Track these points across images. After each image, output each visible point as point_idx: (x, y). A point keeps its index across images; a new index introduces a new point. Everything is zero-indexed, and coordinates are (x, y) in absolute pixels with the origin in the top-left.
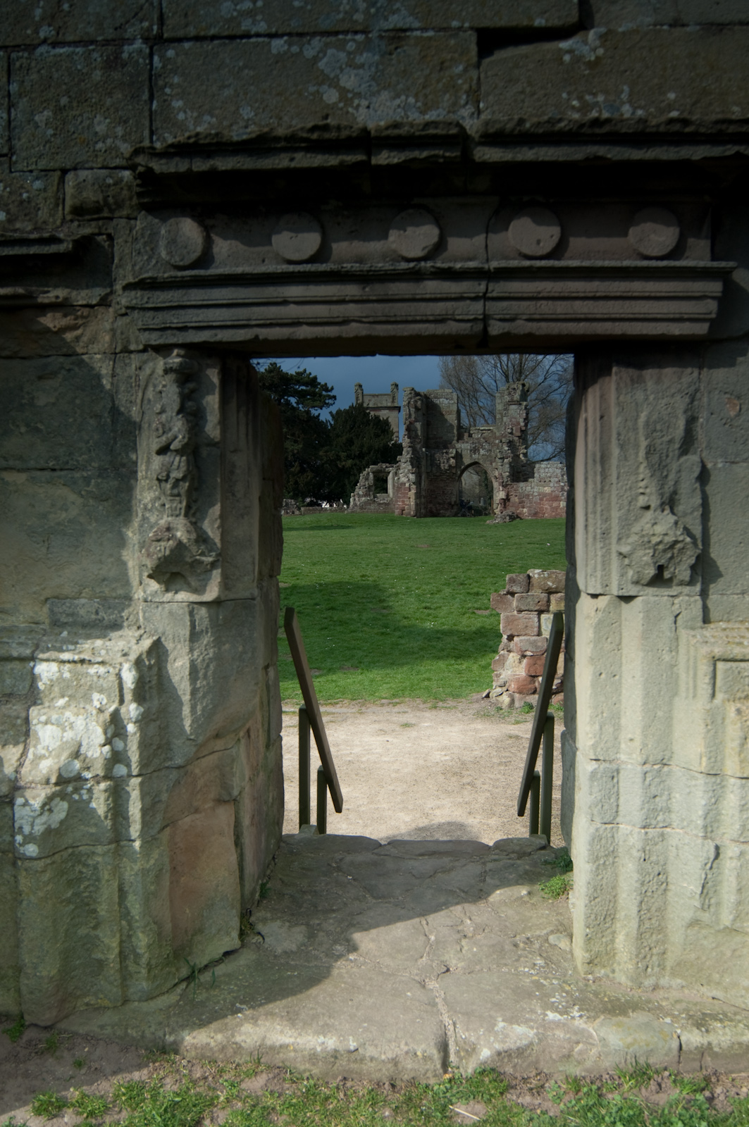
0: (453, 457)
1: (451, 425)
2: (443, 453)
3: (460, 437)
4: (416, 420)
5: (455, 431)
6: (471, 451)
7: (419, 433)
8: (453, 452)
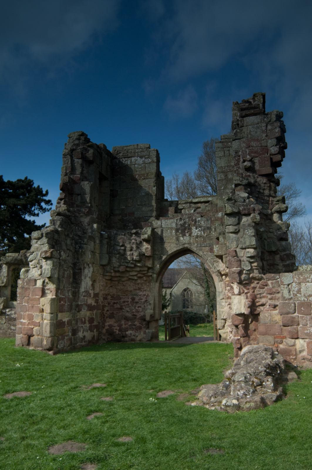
0: (147, 241)
1: (148, 195)
2: (131, 235)
3: (162, 213)
4: (84, 178)
5: (154, 203)
6: (177, 230)
7: (88, 198)
8: (147, 232)
